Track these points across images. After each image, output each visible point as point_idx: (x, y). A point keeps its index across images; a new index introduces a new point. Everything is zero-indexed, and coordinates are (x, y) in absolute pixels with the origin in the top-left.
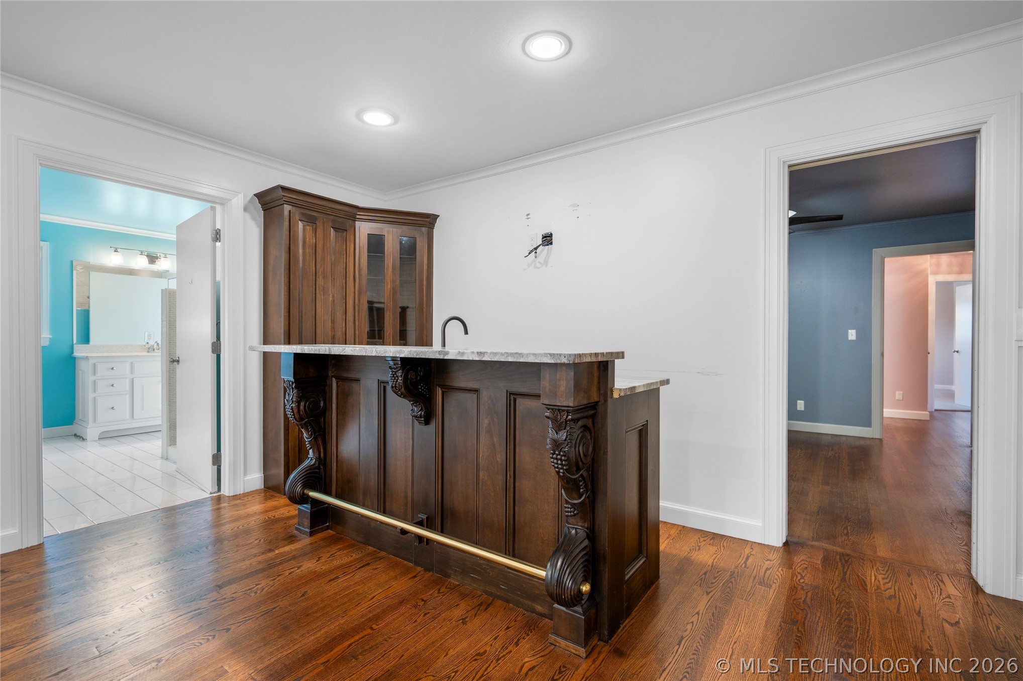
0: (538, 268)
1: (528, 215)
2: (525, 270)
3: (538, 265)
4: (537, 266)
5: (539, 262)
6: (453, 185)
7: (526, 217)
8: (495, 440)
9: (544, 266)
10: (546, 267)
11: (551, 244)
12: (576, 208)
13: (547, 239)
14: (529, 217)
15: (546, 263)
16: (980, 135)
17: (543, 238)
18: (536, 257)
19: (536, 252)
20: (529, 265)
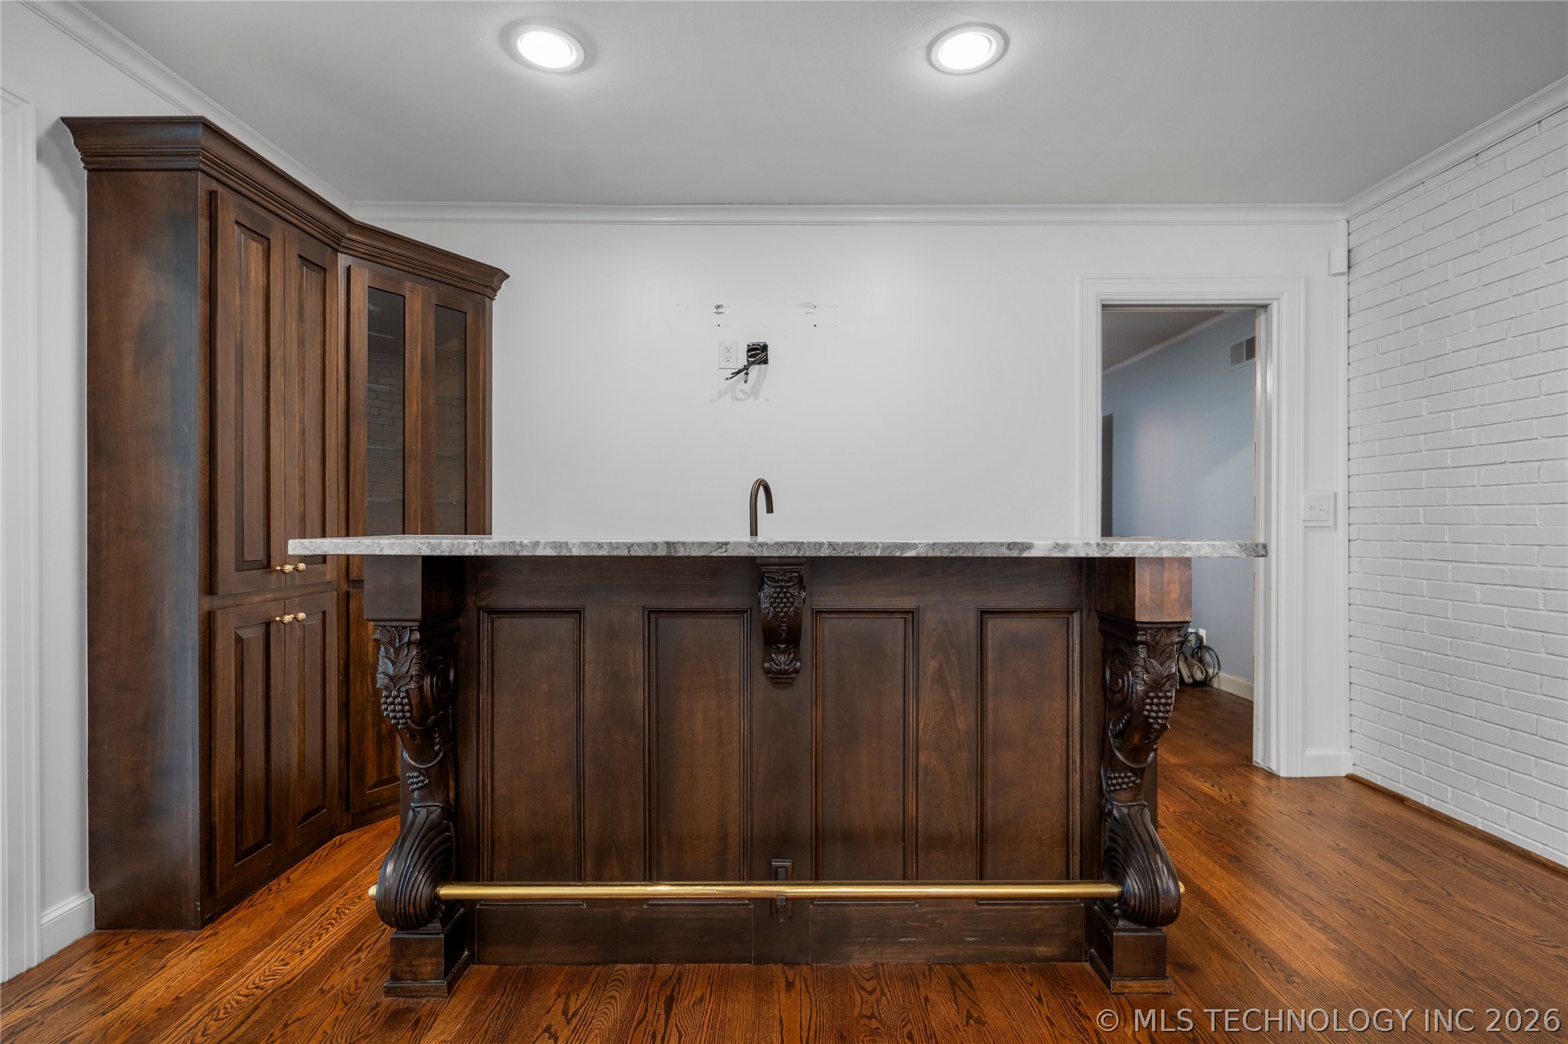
0: (740, 400)
1: (718, 307)
2: (712, 401)
3: (740, 395)
4: (738, 397)
5: (742, 391)
6: (546, 222)
7: (715, 311)
8: (953, 693)
9: (752, 398)
10: (756, 399)
11: (765, 362)
12: (811, 310)
13: (758, 354)
14: (720, 310)
15: (755, 393)
16: (1266, 311)
17: (748, 351)
18: (746, 382)
19: (747, 374)
20: (721, 394)
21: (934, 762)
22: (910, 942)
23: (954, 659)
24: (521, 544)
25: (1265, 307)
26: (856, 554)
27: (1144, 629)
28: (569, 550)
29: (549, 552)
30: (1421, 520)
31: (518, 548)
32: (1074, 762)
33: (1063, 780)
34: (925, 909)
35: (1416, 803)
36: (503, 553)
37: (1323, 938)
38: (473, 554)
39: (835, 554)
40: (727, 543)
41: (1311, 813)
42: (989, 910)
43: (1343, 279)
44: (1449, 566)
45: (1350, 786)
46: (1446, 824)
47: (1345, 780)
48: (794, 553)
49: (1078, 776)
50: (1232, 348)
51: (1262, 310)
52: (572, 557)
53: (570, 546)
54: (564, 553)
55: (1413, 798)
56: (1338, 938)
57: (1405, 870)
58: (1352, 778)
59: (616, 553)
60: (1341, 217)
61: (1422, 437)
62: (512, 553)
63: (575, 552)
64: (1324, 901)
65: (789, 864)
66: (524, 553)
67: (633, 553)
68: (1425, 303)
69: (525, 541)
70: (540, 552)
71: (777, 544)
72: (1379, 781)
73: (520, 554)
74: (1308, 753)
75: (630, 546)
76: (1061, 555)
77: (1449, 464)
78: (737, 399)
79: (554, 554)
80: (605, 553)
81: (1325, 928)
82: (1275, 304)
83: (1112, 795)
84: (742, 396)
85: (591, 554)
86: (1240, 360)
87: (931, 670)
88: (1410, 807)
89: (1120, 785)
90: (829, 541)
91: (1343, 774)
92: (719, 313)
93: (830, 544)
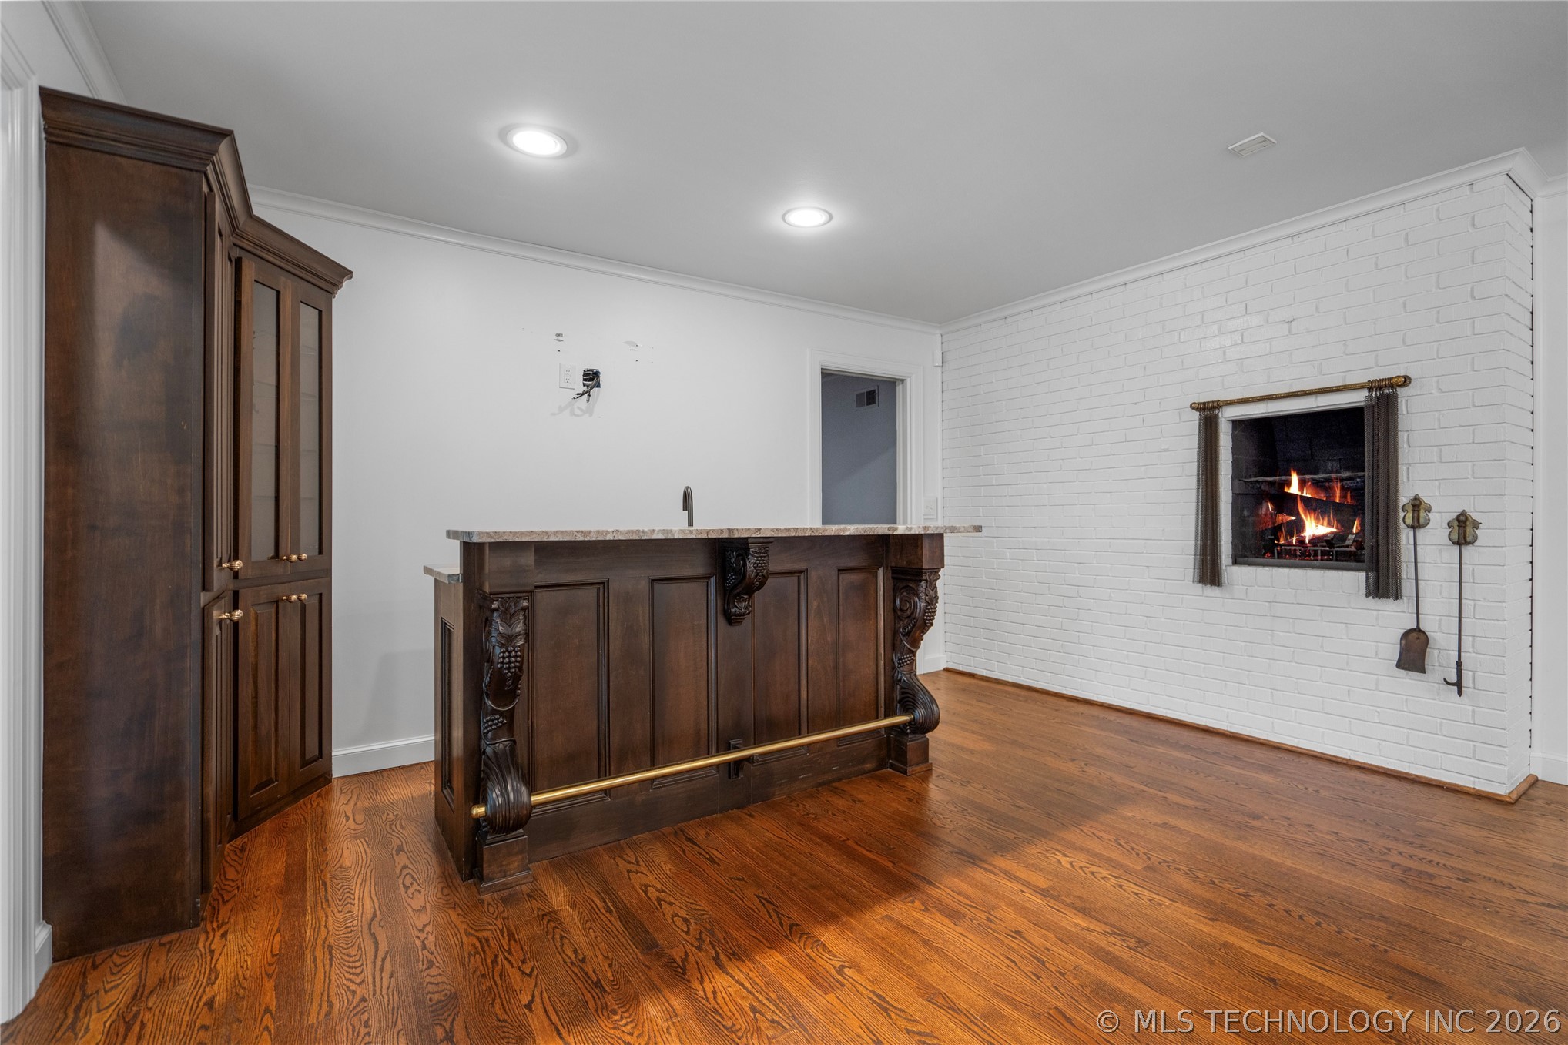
0: (578, 416)
1: (559, 335)
2: (553, 414)
3: (577, 412)
5: (579, 408)
7: (556, 338)
8: (825, 620)
9: (588, 416)
10: (591, 416)
11: (599, 386)
12: (634, 348)
13: (592, 378)
14: (560, 338)
15: (590, 411)
16: (903, 383)
17: (584, 375)
18: (588, 401)
19: (589, 395)
20: (561, 409)
21: (816, 664)
22: (806, 777)
23: (825, 599)
24: (643, 532)
25: (902, 381)
26: (823, 534)
27: (925, 573)
28: (673, 535)
29: (661, 536)
30: (981, 515)
31: (642, 534)
32: (881, 655)
33: (875, 666)
34: (812, 755)
35: (980, 675)
36: (631, 538)
37: (975, 735)
38: (612, 539)
39: (813, 534)
40: (760, 529)
41: (938, 689)
42: (844, 749)
43: (939, 369)
44: (995, 540)
45: (946, 674)
46: (995, 682)
47: (942, 673)
48: (793, 534)
49: (882, 662)
50: (857, 395)
51: (900, 382)
52: (674, 539)
53: (673, 532)
54: (670, 537)
55: (978, 673)
56: (981, 734)
57: (989, 704)
58: (947, 670)
59: (700, 536)
60: (938, 332)
61: (981, 467)
62: (637, 538)
63: (676, 536)
64: (967, 722)
65: (741, 742)
66: (645, 537)
67: (710, 536)
68: (982, 392)
69: (646, 530)
70: (655, 536)
71: (785, 529)
72: (961, 668)
73: (643, 538)
74: (926, 658)
75: (708, 532)
76: (909, 533)
77: (994, 483)
78: (575, 415)
79: (664, 538)
80: (694, 537)
81: (973, 732)
82: (908, 379)
83: (901, 669)
84: (579, 412)
85: (685, 537)
86: (863, 405)
87: (815, 607)
88: (978, 679)
89: (906, 662)
90: (811, 526)
91: (942, 669)
92: (560, 341)
93: (811, 528)
